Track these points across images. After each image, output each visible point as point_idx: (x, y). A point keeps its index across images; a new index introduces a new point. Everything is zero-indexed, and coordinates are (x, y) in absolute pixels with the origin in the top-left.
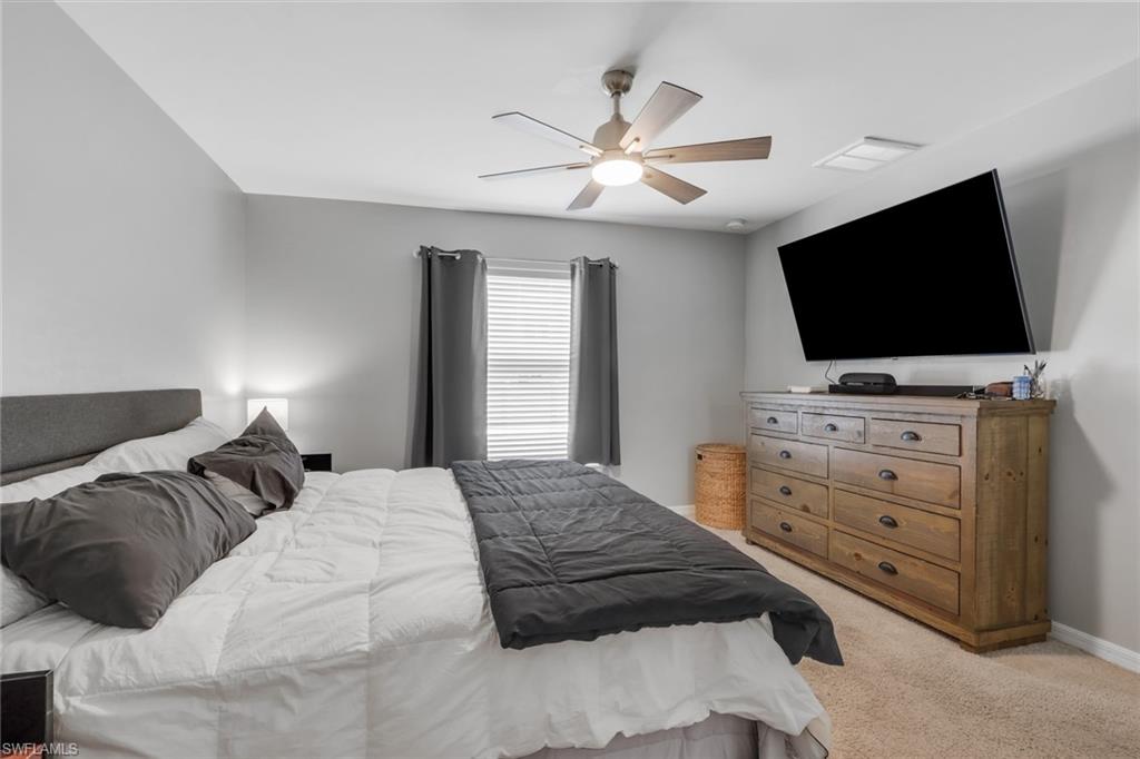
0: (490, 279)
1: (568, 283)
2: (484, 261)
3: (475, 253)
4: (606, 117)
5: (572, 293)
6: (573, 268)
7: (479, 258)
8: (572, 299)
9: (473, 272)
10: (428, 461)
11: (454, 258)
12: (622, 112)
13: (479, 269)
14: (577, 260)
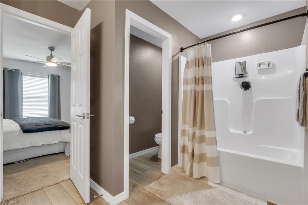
0: (23, 77)
1: (47, 79)
2: (22, 72)
3: (19, 70)
5: (48, 81)
6: (48, 76)
9: (18, 74)
11: (12, 71)
12: (52, 54)
13: (20, 74)
14: (50, 74)
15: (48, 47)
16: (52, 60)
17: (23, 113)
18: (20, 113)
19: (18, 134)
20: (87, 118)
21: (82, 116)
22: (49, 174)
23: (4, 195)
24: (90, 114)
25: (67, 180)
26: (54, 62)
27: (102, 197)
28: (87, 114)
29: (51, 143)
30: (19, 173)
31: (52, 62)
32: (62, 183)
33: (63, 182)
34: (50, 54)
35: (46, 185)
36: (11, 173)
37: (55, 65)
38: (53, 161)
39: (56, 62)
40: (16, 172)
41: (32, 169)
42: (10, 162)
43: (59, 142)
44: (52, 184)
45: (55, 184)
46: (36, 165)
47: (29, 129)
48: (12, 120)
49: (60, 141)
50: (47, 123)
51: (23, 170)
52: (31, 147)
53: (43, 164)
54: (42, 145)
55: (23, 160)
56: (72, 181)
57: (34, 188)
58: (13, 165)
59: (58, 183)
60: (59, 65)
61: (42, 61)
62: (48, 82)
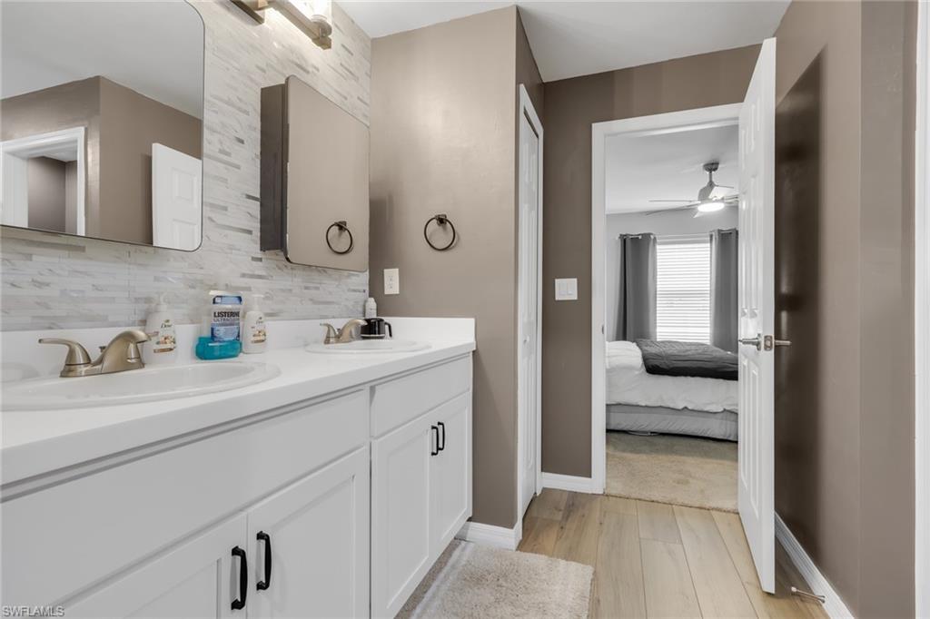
0: (658, 247)
1: (709, 245)
2: (655, 238)
3: (649, 234)
4: (705, 183)
5: (711, 251)
6: (711, 236)
7: (652, 237)
8: (711, 254)
9: (648, 244)
10: (625, 338)
11: (638, 238)
12: (713, 180)
13: (651, 243)
14: (714, 231)
15: (702, 165)
16: (710, 197)
17: (658, 330)
18: (651, 330)
19: (637, 373)
20: (765, 349)
21: (753, 343)
22: (691, 480)
23: (607, 483)
24: (776, 339)
25: (729, 512)
26: (717, 201)
27: (823, 605)
28: (766, 337)
29: (706, 409)
30: (637, 456)
31: (710, 201)
32: (713, 512)
33: (718, 513)
34: (708, 180)
35: (680, 501)
36: (624, 451)
37: (720, 206)
38: (706, 455)
39: (723, 199)
40: (631, 452)
41: (660, 457)
42: (625, 429)
43: (725, 410)
44: (690, 503)
45: (700, 508)
46: (669, 451)
47: (658, 367)
48: (634, 344)
49: (728, 408)
50: (697, 357)
51: (645, 452)
52: (661, 407)
53: (684, 455)
54: (683, 409)
55: (647, 432)
56: (740, 519)
57: (656, 495)
58: (630, 437)
59: (705, 509)
60: (730, 203)
61: (688, 204)
62: (709, 252)
